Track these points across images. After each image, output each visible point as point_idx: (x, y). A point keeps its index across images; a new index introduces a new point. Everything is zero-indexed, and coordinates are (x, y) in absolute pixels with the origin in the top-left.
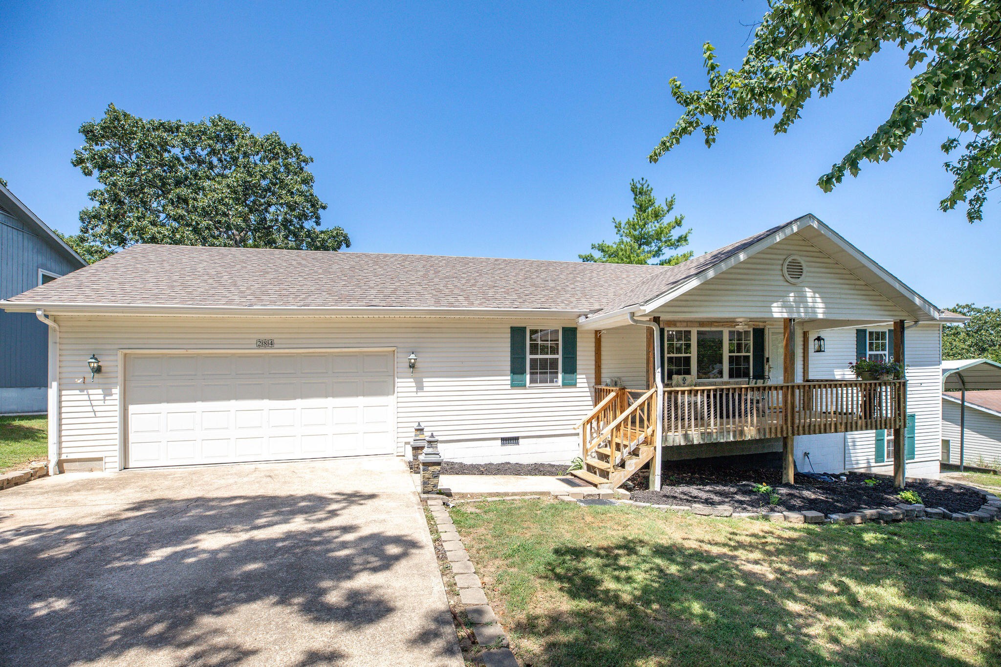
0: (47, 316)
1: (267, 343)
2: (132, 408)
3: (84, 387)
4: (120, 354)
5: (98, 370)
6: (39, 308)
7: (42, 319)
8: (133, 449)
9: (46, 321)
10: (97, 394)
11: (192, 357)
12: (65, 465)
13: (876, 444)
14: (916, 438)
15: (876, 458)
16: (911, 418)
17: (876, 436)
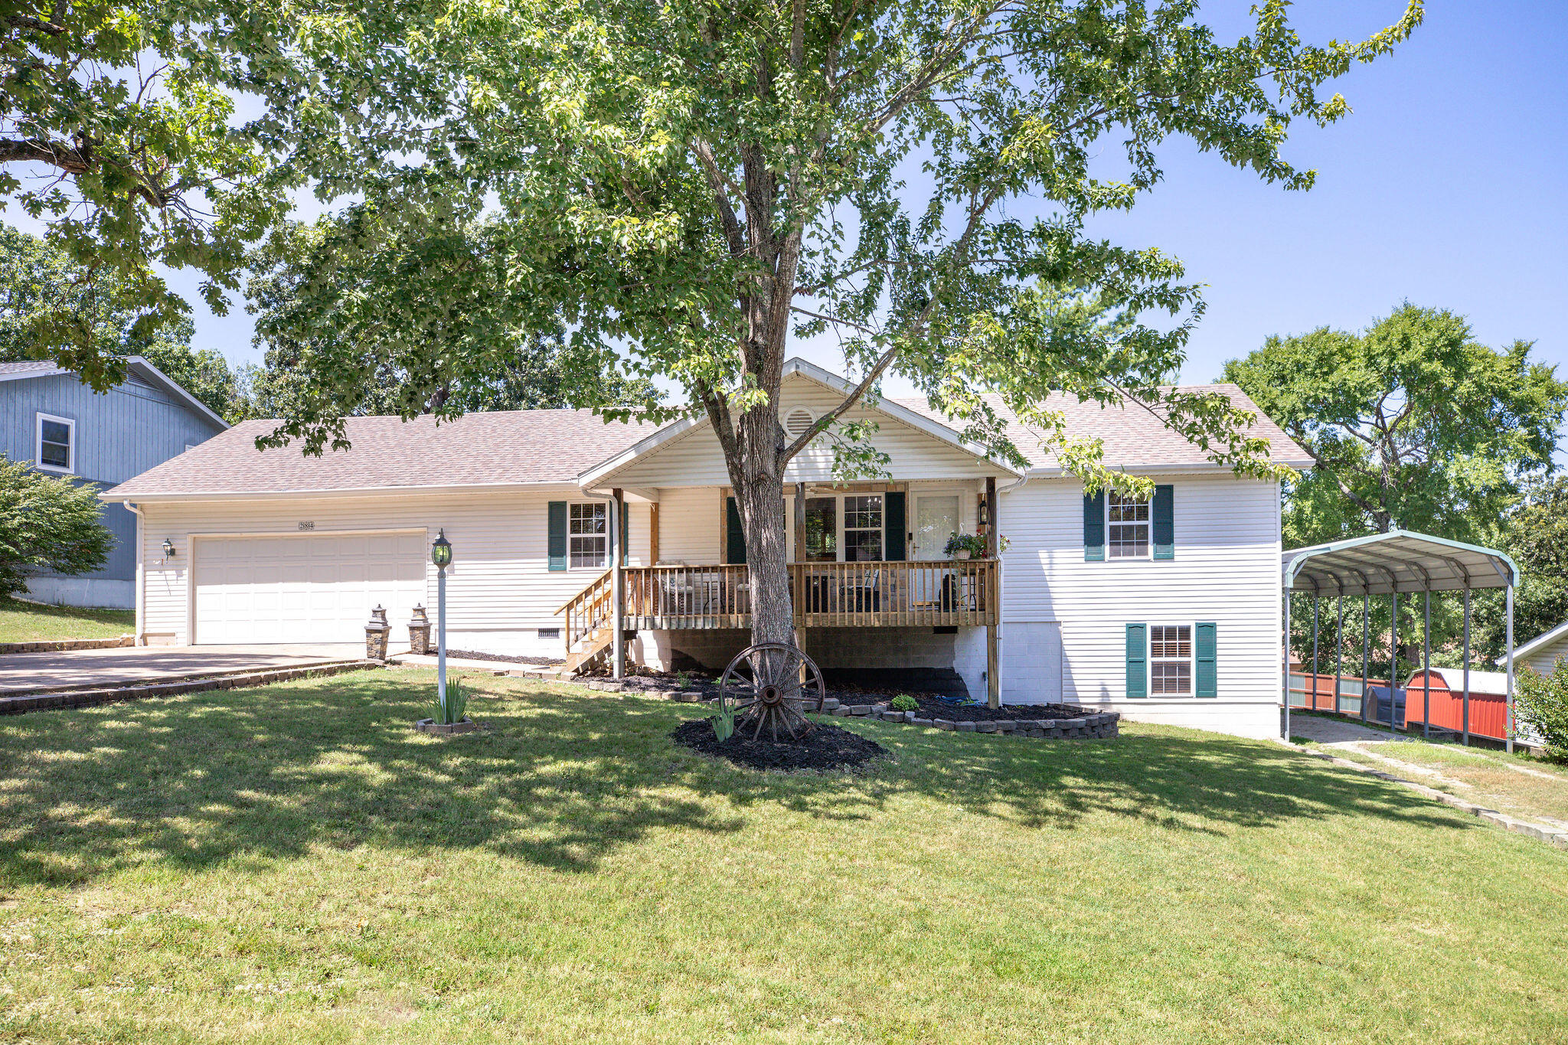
0: (134, 506)
1: (308, 526)
2: (200, 589)
3: (161, 568)
4: (190, 538)
5: (172, 552)
6: (125, 498)
7: (128, 508)
8: (199, 625)
9: (133, 510)
10: (171, 574)
11: (247, 540)
12: (149, 639)
13: (1128, 668)
14: (1219, 664)
15: (1128, 691)
16: (1208, 630)
17: (1128, 656)
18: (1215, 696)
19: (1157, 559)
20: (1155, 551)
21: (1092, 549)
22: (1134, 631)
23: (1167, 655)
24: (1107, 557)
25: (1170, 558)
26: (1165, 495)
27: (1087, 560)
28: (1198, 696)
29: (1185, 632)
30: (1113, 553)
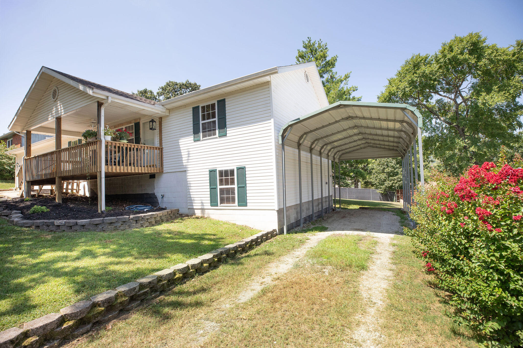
13: (211, 191)
14: (247, 188)
15: (211, 202)
16: (242, 170)
17: (210, 186)
18: (246, 206)
19: (220, 137)
20: (219, 133)
21: (196, 135)
22: (212, 172)
23: (225, 185)
24: (201, 139)
25: (225, 135)
26: (222, 103)
27: (195, 141)
28: (239, 206)
29: (232, 172)
30: (204, 136)
